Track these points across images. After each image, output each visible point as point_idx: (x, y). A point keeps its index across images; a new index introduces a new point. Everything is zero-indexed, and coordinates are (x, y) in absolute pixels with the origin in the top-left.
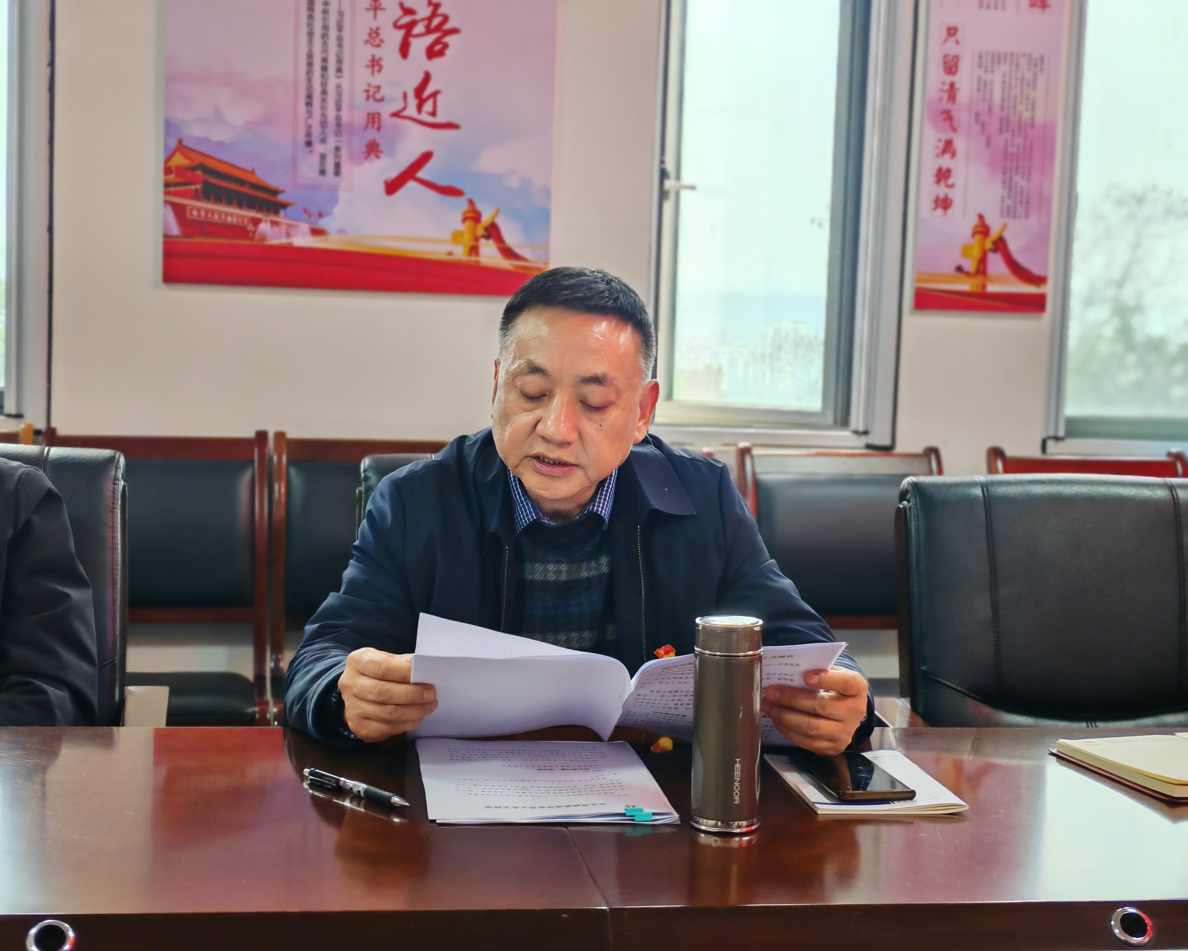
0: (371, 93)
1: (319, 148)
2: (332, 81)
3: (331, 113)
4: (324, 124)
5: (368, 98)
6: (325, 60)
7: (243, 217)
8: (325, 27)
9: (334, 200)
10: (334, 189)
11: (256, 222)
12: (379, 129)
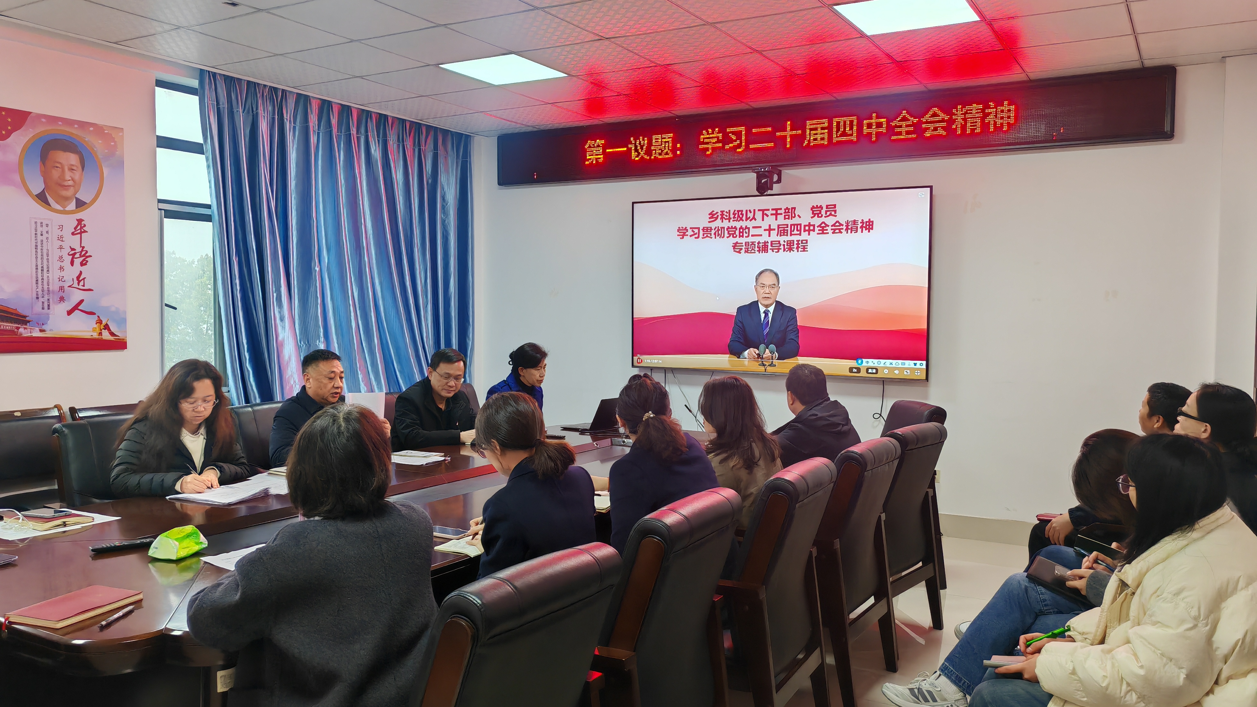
0: (60, 279)
1: (41, 300)
2: (45, 275)
3: (46, 287)
4: (43, 291)
5: (59, 280)
6: (42, 267)
7: (13, 326)
8: (42, 255)
9: (48, 319)
10: (48, 314)
11: (18, 328)
12: (64, 292)
